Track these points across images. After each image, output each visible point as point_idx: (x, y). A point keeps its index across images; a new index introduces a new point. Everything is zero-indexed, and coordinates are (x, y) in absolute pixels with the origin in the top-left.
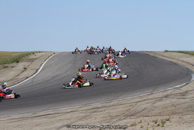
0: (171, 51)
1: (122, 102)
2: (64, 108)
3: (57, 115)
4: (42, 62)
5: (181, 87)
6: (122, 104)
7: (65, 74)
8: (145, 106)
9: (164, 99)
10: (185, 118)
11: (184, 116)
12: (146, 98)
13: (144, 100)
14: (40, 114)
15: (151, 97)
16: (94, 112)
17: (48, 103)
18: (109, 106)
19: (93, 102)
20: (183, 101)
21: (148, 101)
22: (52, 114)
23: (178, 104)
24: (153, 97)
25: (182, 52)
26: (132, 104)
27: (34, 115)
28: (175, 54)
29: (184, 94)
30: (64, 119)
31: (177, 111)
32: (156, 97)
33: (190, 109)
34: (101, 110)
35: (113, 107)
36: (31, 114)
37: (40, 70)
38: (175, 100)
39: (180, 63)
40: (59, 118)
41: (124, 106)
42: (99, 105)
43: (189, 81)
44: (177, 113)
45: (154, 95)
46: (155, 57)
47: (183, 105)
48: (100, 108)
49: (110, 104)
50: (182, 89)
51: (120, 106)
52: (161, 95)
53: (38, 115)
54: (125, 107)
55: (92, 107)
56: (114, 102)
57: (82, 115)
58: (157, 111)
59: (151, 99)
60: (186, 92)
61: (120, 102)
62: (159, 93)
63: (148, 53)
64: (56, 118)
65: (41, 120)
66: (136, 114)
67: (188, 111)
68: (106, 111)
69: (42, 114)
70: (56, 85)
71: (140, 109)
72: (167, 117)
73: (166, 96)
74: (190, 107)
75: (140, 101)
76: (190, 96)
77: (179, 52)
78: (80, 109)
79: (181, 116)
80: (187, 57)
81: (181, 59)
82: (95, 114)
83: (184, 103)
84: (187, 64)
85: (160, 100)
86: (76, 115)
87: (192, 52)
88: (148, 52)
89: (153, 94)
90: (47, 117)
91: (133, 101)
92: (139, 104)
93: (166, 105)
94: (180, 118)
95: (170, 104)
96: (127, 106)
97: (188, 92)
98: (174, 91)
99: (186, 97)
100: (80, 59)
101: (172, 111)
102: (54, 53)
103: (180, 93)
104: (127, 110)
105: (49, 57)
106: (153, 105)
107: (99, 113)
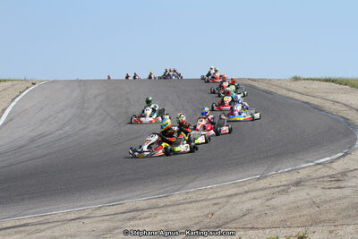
0: (307, 79)
1: (194, 197)
2: (62, 211)
3: (45, 226)
4: (5, 104)
5: (332, 161)
6: (195, 201)
7: (61, 132)
8: (248, 206)
9: (292, 188)
10: (341, 233)
11: (339, 228)
12: (251, 187)
13: (246, 192)
15: (263, 183)
17: (23, 200)
18: (166, 206)
19: (127, 196)
20: (336, 193)
21: (254, 194)
22: (33, 224)
23: (326, 202)
24: (267, 185)
25: (333, 81)
26: (220, 200)
28: (316, 85)
29: (338, 179)
31: (324, 217)
32: (274, 185)
33: (353, 212)
34: (146, 214)
35: (175, 208)
38: (318, 191)
39: (327, 105)
40: (48, 233)
41: (200, 204)
42: (141, 203)
43: (350, 148)
45: (269, 179)
46: (271, 93)
47: (337, 202)
48: (143, 210)
49: (166, 201)
50: (335, 165)
51: (190, 205)
52: (285, 179)
54: (201, 208)
55: (124, 209)
56: (176, 197)
57: (104, 226)
58: (277, 218)
59: (261, 189)
60: (344, 174)
61: (190, 195)
62: (281, 175)
63: (253, 83)
64: (44, 233)
66: (227, 223)
67: (350, 216)
68: (159, 217)
69: (9, 225)
70: (41, 157)
71: (236, 212)
72: (301, 231)
73: (298, 183)
74: (353, 208)
75: (236, 194)
76: (353, 182)
77: (327, 80)
78: (98, 213)
79: (333, 228)
81: (331, 98)
82: (132, 223)
83: (339, 199)
84: (345, 108)
85: (283, 190)
86: (88, 225)
88: (254, 80)
89: (266, 177)
90: (22, 231)
91: (219, 195)
92: (234, 200)
93: (299, 204)
94: (331, 232)
95: (307, 202)
96: (208, 206)
97: (349, 174)
98: (316, 171)
99: (343, 185)
100: (96, 96)
101: (311, 216)
102: (34, 84)
103: (328, 176)
104: (207, 216)
105: (21, 93)
106: (268, 203)
107: (143, 221)
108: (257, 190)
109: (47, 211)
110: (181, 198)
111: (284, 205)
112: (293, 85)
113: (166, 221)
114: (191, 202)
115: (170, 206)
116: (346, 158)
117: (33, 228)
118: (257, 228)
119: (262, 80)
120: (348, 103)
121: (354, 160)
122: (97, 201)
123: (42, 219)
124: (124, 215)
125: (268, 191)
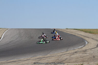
0: (70, 29)
1: (53, 55)
2: (23, 58)
4: (2, 34)
5: (82, 47)
6: (53, 56)
7: (17, 40)
8: (66, 57)
11: (90, 63)
13: (65, 54)
14: (11, 61)
15: (68, 52)
16: (39, 60)
17: (12, 55)
20: (85, 55)
21: (66, 55)
23: (84, 57)
24: (69, 53)
25: (76, 29)
26: (59, 56)
27: (7, 62)
28: (72, 30)
30: (25, 64)
32: (70, 52)
33: (91, 59)
35: (49, 58)
36: (5, 61)
37: (2, 38)
38: (81, 54)
39: (76, 35)
42: (41, 56)
43: (85, 44)
44: (85, 61)
46: (63, 32)
47: (87, 57)
50: (83, 48)
51: (52, 57)
52: (73, 51)
53: (10, 62)
54: (55, 58)
55: (37, 58)
56: (48, 55)
58: (74, 60)
59: (68, 54)
60: (86, 50)
61: (52, 55)
62: (71, 50)
63: (58, 30)
64: (20, 63)
65: (12, 64)
66: (63, 61)
68: (46, 60)
69: (12, 61)
71: (64, 59)
73: (76, 52)
74: (91, 58)
75: (62, 55)
76: (88, 52)
77: (75, 29)
79: (88, 63)
80: (79, 32)
81: (77, 33)
82: (40, 61)
83: (87, 56)
84: (81, 36)
85: (73, 54)
86: (30, 61)
87: (81, 29)
89: (68, 51)
90: (15, 63)
91: (58, 55)
92: (62, 56)
95: (79, 57)
96: (56, 57)
97: (87, 50)
98: (79, 49)
99: (86, 53)
100: (23, 32)
101: (81, 60)
102: (8, 29)
103: (82, 51)
104: (57, 59)
105: (5, 31)
106: (70, 57)
107: (43, 61)
108: (67, 54)
109: (19, 58)
110: (50, 55)
111: (74, 57)
112: (67, 30)
113: (48, 61)
114: (52, 56)
115: (48, 57)
116: (85, 47)
117: (18, 62)
118: (70, 63)
119: (60, 29)
120: (81, 34)
121: (87, 47)
122: (30, 56)
123: (19, 60)
124: (38, 59)
125: (70, 54)
